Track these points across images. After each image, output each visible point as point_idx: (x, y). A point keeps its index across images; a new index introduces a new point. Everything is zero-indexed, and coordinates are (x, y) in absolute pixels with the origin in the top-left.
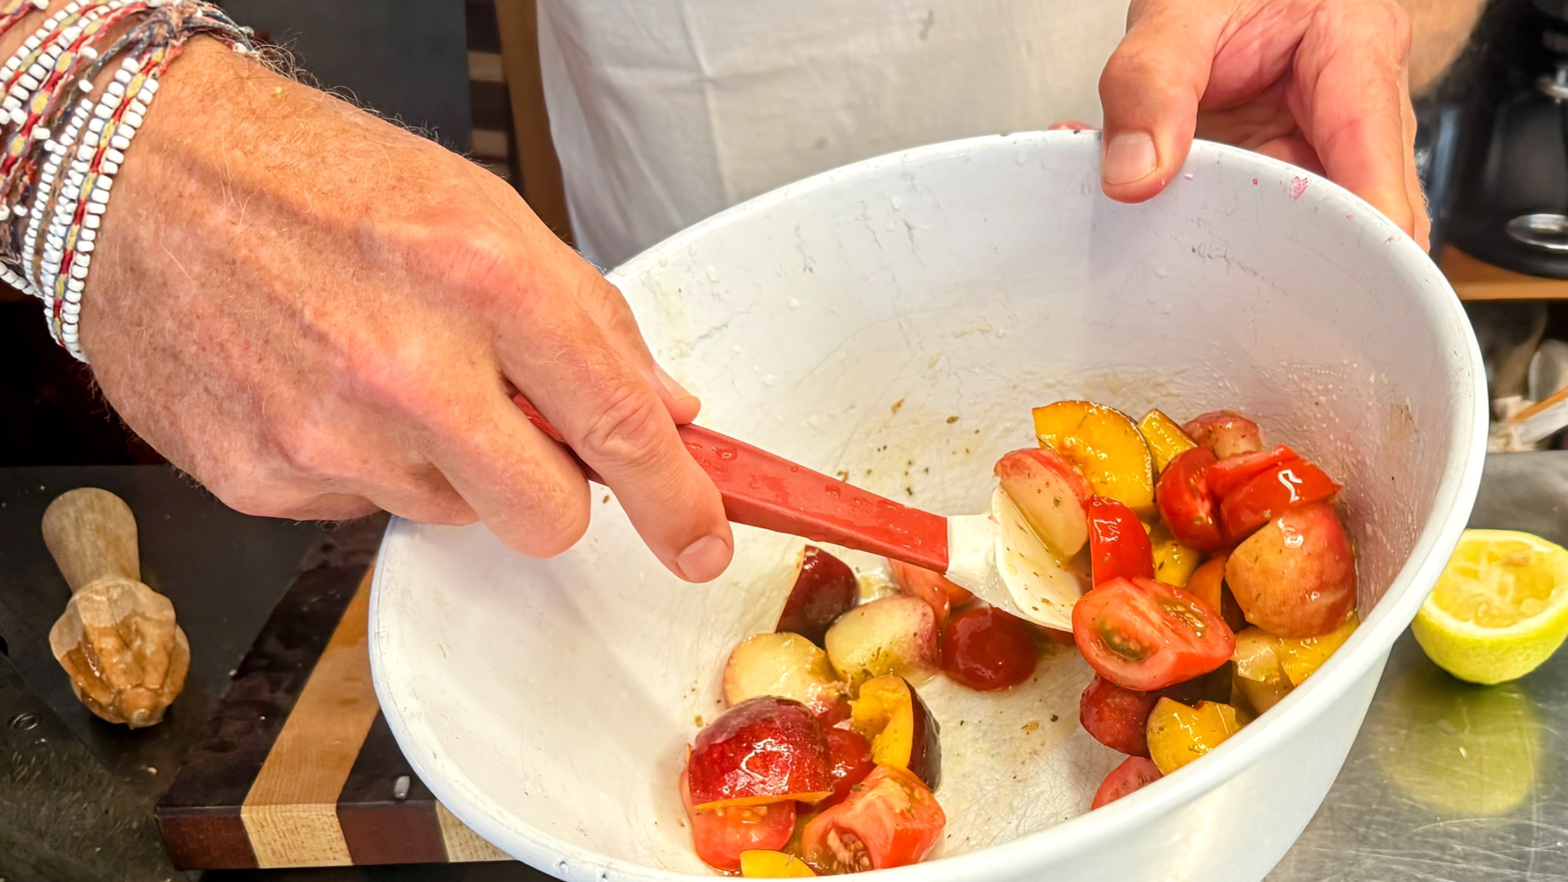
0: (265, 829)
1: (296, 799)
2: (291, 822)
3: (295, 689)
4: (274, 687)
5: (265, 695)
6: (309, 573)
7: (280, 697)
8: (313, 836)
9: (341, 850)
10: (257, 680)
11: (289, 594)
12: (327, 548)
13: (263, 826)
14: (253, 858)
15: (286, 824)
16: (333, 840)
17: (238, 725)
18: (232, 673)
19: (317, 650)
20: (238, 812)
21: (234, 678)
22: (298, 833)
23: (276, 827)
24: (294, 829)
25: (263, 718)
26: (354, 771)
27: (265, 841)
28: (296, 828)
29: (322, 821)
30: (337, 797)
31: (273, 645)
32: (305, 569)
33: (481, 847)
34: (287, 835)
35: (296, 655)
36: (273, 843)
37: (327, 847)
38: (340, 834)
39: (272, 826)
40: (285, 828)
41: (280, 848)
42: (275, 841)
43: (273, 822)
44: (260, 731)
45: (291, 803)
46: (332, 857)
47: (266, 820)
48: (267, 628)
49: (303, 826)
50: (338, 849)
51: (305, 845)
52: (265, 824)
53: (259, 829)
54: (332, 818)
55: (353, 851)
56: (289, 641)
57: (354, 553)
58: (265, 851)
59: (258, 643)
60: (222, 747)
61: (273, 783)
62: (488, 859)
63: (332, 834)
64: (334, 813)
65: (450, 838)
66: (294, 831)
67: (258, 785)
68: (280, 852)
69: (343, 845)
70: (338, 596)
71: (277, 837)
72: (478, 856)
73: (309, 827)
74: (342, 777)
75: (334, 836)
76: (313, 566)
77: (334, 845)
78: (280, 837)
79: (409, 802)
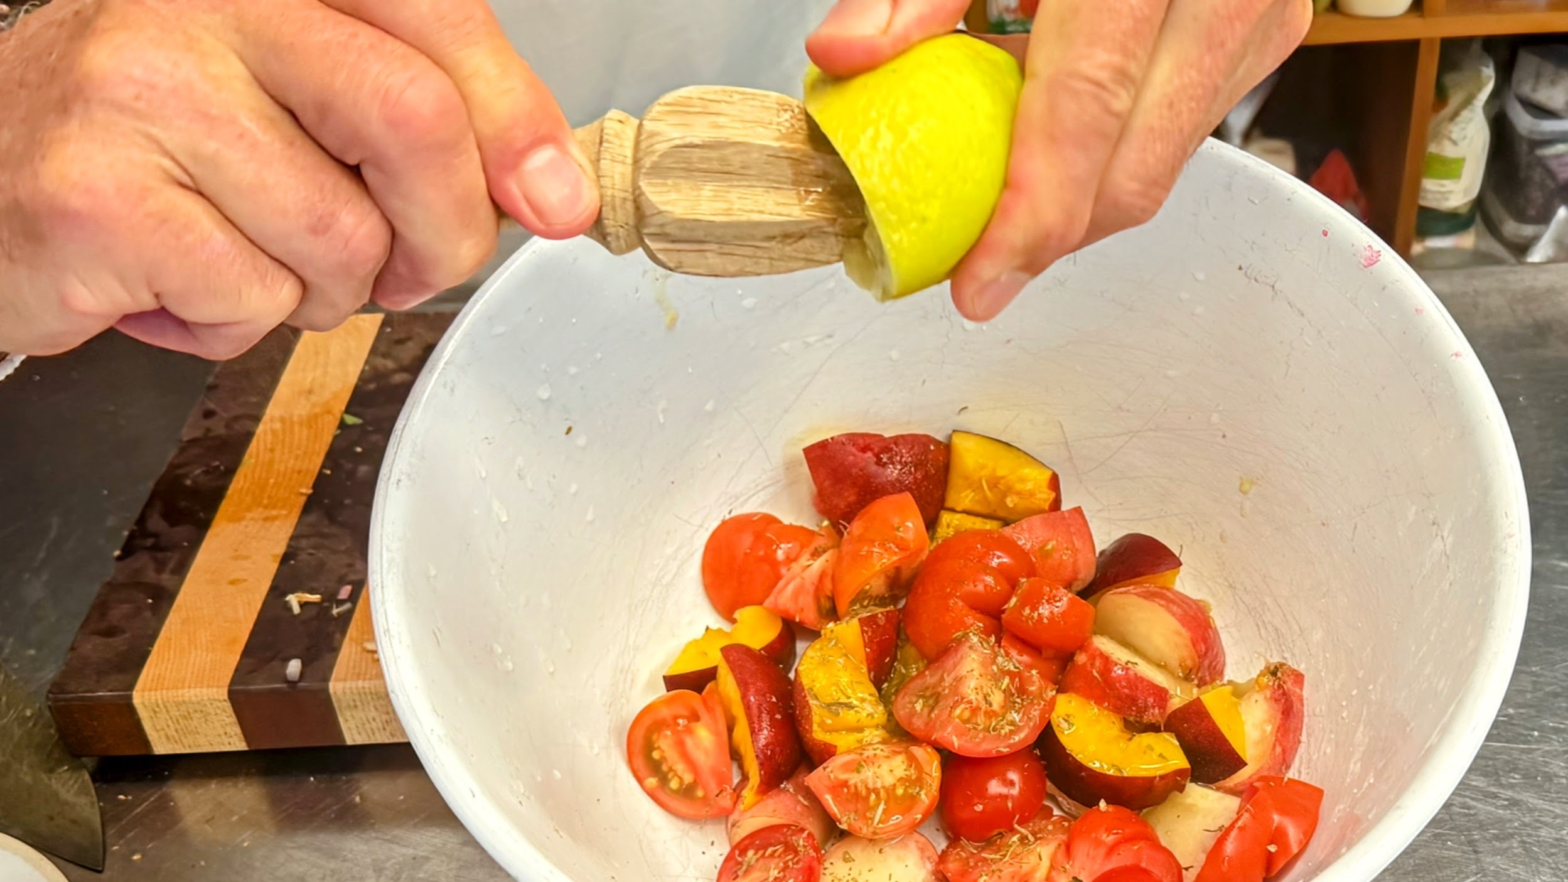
0: (158, 715)
1: (187, 684)
2: (183, 708)
3: (181, 569)
4: (160, 567)
5: (151, 576)
6: (193, 442)
7: (166, 579)
8: (206, 720)
9: (236, 735)
10: (143, 560)
11: (173, 467)
12: (209, 414)
13: (155, 712)
14: (147, 744)
15: (179, 710)
16: (226, 724)
17: (126, 608)
18: (117, 553)
19: (203, 526)
20: (130, 698)
21: (119, 558)
22: (191, 719)
23: (168, 712)
24: (186, 714)
25: (150, 601)
26: (246, 653)
27: (158, 728)
28: (189, 713)
29: (214, 706)
30: (228, 681)
31: (156, 523)
32: (185, 439)
33: (379, 729)
34: (181, 721)
35: (181, 532)
36: (166, 729)
37: (222, 732)
38: (234, 719)
39: (164, 710)
40: (177, 713)
41: (174, 733)
42: (168, 726)
43: (165, 707)
44: (148, 614)
45: (183, 688)
46: (226, 743)
47: (158, 706)
48: (149, 505)
49: (196, 711)
50: (233, 733)
51: (199, 730)
52: (157, 709)
53: (153, 716)
54: (224, 703)
55: (247, 736)
56: (173, 516)
57: (236, 418)
58: (160, 737)
59: (141, 520)
60: (112, 631)
61: (163, 668)
62: (386, 741)
63: (226, 719)
64: (226, 697)
65: (346, 721)
66: (187, 717)
67: (148, 671)
68: (173, 736)
69: (237, 730)
70: (222, 468)
71: (170, 723)
72: (376, 740)
73: (202, 711)
74: (234, 659)
75: (228, 720)
76: (198, 433)
77: (228, 729)
78: (173, 722)
79: (301, 684)
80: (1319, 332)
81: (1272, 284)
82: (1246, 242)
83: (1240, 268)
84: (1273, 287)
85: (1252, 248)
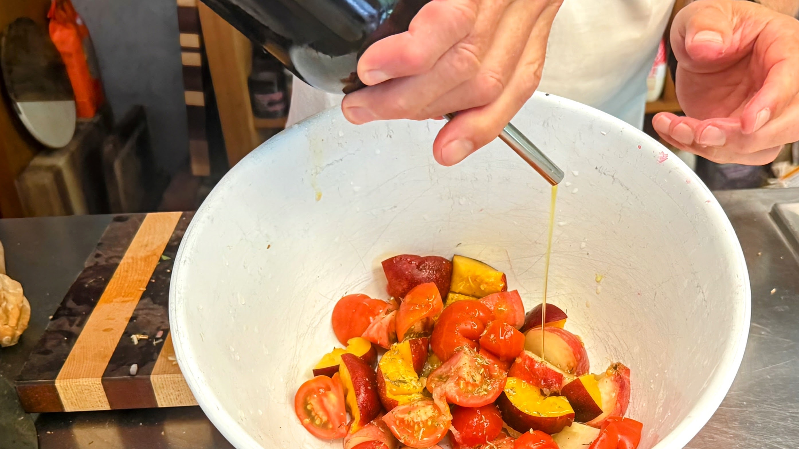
0: (68, 391)
1: (81, 376)
2: (80, 388)
3: (81, 325)
4: (71, 324)
5: (67, 327)
6: (90, 268)
7: (74, 328)
8: (91, 394)
9: (105, 402)
10: (63, 321)
11: (79, 279)
12: (98, 256)
13: (66, 390)
14: (61, 406)
15: (77, 389)
16: (100, 397)
17: (54, 342)
18: (51, 317)
19: (93, 305)
20: (54, 383)
21: (52, 319)
22: (83, 393)
23: (72, 390)
24: (81, 391)
25: (66, 338)
26: (110, 362)
27: (68, 398)
28: (82, 391)
29: (95, 387)
30: (102, 374)
31: (71, 304)
32: (86, 266)
33: (174, 399)
34: (78, 394)
35: (81, 308)
36: (71, 398)
37: (98, 400)
38: (104, 394)
39: (70, 389)
40: (77, 391)
41: (75, 401)
42: (72, 397)
43: (71, 387)
44: (64, 345)
45: (79, 378)
46: (100, 406)
47: (67, 386)
48: (67, 296)
49: (85, 389)
50: (103, 401)
51: (87, 399)
52: (67, 389)
53: (65, 392)
54: (99, 385)
55: (111, 403)
56: (78, 302)
57: (111, 258)
58: (68, 402)
59: (64, 303)
60: (47, 352)
61: (71, 369)
62: (178, 406)
63: (100, 393)
64: (100, 382)
65: (158, 395)
66: (82, 392)
67: (64, 369)
68: (74, 402)
69: (106, 399)
70: (103, 279)
71: (73, 395)
73: (89, 390)
74: (105, 365)
75: (101, 394)
76: (92, 264)
77: (101, 399)
78: (74, 395)
79: (137, 376)
80: (637, 197)
81: (612, 175)
82: (600, 154)
83: (596, 168)
84: (613, 176)
85: (603, 158)
